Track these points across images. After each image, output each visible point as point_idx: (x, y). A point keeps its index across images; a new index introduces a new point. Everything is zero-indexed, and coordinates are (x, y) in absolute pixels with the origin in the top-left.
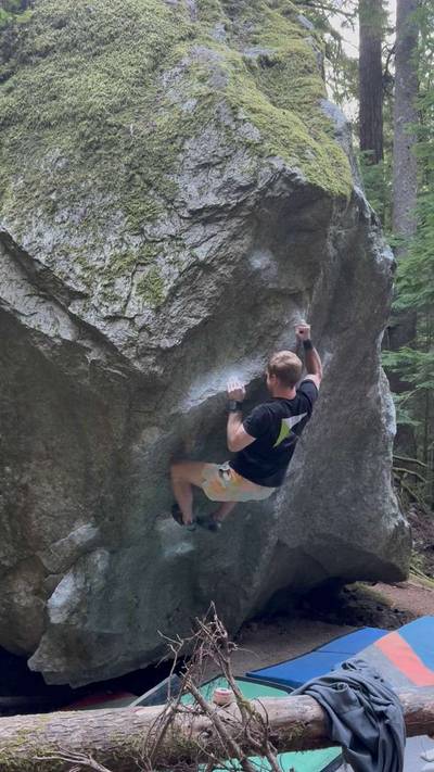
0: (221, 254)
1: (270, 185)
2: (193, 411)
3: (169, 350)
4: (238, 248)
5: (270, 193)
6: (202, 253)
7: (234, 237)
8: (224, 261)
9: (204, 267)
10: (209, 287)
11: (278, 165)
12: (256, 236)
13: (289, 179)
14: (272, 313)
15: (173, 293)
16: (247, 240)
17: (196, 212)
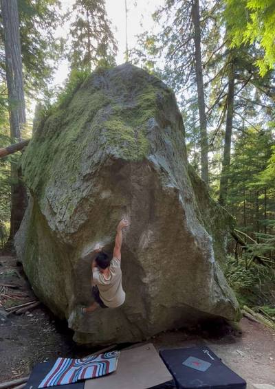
0: (91, 193)
1: (105, 161)
2: (85, 257)
3: (73, 234)
4: (96, 190)
5: (105, 165)
6: (84, 194)
7: (95, 186)
8: (91, 196)
9: (85, 199)
10: (87, 208)
11: (108, 152)
12: (103, 184)
13: (112, 157)
14: (114, 216)
15: (75, 211)
16: (100, 186)
17: (84, 177)
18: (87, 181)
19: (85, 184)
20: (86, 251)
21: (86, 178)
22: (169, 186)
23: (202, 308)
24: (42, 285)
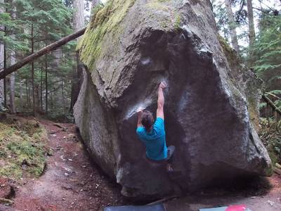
0: (133, 62)
1: (144, 34)
3: (118, 98)
4: (137, 58)
5: (144, 36)
6: (127, 63)
7: (136, 55)
8: (133, 64)
9: (128, 67)
10: (130, 74)
11: (146, 26)
12: (142, 53)
13: (150, 30)
14: (153, 80)
15: (120, 78)
16: (140, 55)
17: (127, 49)
18: (130, 51)
19: (128, 54)
20: (129, 114)
21: (129, 50)
22: (203, 50)
23: (238, 165)
24: (94, 146)
